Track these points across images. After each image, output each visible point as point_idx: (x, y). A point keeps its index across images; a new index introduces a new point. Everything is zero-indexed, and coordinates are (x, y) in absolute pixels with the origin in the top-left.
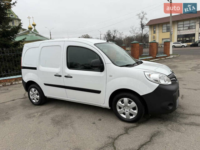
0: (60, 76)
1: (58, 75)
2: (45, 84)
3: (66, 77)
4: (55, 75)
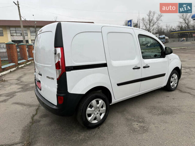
0: (139, 68)
1: (137, 67)
2: (119, 85)
3: (144, 67)
4: (134, 69)
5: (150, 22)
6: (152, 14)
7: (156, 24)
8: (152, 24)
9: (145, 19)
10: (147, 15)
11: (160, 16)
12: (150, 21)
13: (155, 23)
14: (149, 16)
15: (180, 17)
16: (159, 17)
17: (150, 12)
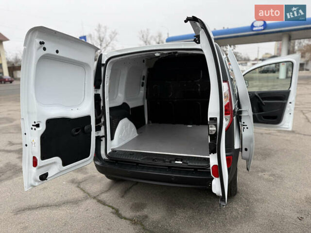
5: (101, 41)
6: (103, 29)
7: (111, 45)
8: (104, 45)
9: (93, 36)
10: (96, 30)
11: (113, 33)
12: (101, 39)
13: (109, 43)
14: (99, 31)
15: (140, 39)
16: (113, 35)
17: (99, 26)
